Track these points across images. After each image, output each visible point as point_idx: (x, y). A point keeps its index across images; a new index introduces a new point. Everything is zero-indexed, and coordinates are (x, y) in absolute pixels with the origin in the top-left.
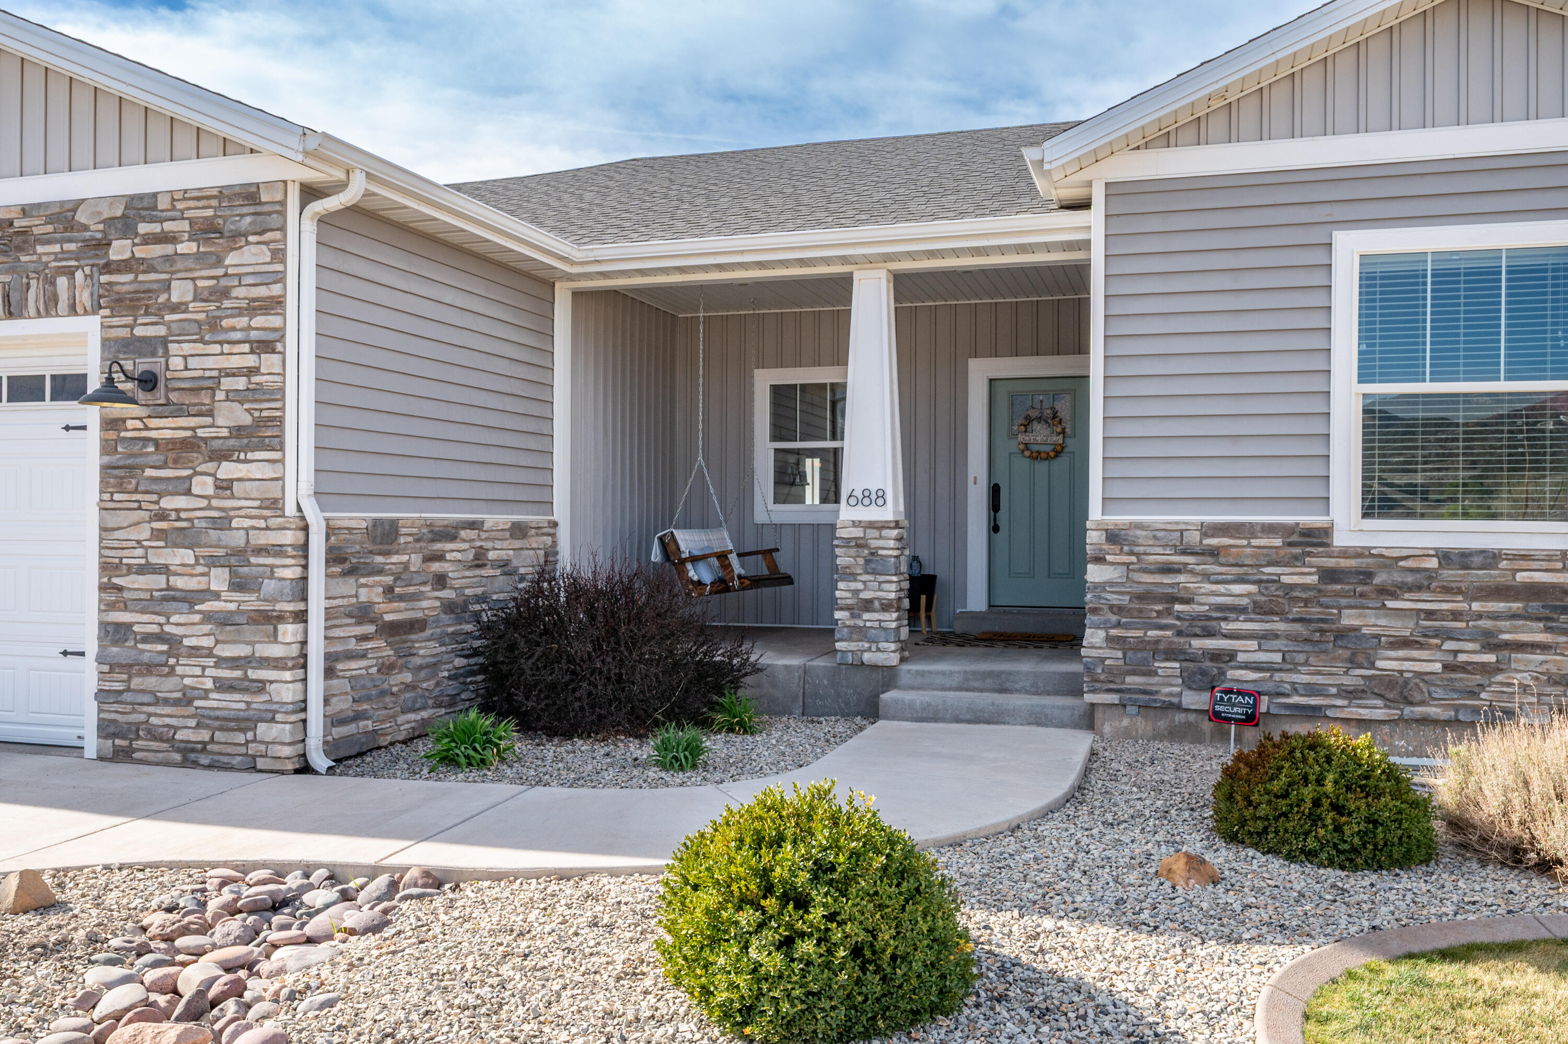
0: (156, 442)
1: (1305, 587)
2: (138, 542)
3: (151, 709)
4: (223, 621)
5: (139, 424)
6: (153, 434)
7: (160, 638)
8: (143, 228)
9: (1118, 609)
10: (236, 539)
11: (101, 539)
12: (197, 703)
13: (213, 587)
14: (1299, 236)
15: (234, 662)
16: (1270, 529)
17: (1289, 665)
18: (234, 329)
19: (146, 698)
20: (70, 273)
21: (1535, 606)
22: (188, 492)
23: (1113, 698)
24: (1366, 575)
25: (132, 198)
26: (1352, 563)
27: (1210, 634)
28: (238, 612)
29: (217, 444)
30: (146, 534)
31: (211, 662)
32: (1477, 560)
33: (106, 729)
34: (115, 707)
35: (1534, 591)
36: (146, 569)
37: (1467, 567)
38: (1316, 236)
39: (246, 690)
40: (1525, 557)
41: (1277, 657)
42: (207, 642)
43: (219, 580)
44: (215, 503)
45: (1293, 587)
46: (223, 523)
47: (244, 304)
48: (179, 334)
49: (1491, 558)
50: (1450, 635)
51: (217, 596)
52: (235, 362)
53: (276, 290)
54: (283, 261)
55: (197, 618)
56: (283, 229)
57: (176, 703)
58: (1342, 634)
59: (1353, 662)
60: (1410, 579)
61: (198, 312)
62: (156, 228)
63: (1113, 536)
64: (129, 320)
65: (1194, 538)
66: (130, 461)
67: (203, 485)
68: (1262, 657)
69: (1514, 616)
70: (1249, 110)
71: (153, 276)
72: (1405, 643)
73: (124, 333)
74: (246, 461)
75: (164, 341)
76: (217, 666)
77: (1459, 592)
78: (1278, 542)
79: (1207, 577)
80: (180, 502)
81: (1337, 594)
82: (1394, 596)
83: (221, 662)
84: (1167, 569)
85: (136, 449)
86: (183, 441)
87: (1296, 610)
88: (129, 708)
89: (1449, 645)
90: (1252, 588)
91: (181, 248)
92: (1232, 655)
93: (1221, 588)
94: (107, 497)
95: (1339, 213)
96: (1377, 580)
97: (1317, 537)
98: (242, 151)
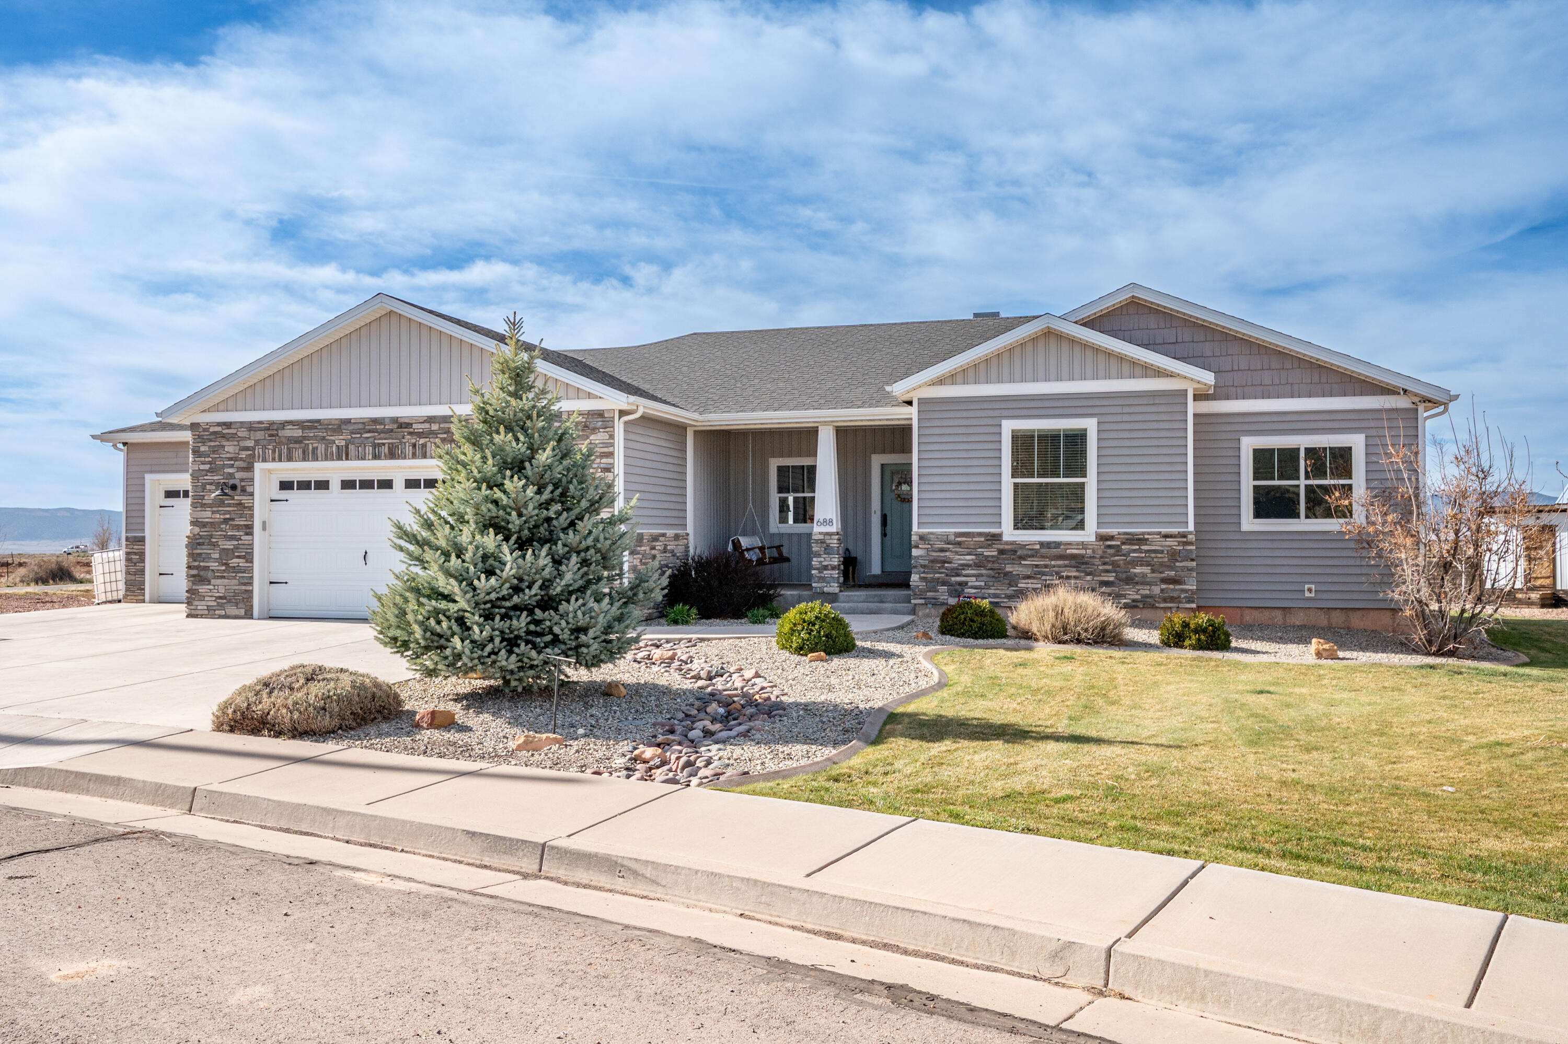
1: (993, 556)
9: (924, 566)
14: (990, 422)
16: (980, 534)
17: (987, 586)
21: (1073, 562)
23: (922, 601)
24: (1015, 552)
26: (1009, 547)
27: (958, 575)
32: (1053, 545)
35: (1073, 557)
37: (1049, 548)
38: (995, 422)
40: (1069, 544)
41: (983, 584)
45: (988, 556)
47: (598, 454)
49: (1058, 544)
50: (1044, 574)
53: (611, 449)
54: (613, 439)
56: (613, 427)
58: (1007, 574)
59: (1010, 585)
60: (1030, 553)
63: (922, 538)
65: (952, 538)
68: (977, 584)
69: (1066, 566)
70: (971, 373)
72: (1028, 577)
77: (1047, 557)
78: (983, 539)
79: (957, 553)
81: (1004, 559)
82: (1025, 560)
84: (942, 550)
87: (990, 565)
89: (1044, 578)
90: (973, 557)
92: (966, 583)
93: (962, 557)
95: (1005, 413)
96: (1018, 553)
97: (997, 537)
98: (596, 397)
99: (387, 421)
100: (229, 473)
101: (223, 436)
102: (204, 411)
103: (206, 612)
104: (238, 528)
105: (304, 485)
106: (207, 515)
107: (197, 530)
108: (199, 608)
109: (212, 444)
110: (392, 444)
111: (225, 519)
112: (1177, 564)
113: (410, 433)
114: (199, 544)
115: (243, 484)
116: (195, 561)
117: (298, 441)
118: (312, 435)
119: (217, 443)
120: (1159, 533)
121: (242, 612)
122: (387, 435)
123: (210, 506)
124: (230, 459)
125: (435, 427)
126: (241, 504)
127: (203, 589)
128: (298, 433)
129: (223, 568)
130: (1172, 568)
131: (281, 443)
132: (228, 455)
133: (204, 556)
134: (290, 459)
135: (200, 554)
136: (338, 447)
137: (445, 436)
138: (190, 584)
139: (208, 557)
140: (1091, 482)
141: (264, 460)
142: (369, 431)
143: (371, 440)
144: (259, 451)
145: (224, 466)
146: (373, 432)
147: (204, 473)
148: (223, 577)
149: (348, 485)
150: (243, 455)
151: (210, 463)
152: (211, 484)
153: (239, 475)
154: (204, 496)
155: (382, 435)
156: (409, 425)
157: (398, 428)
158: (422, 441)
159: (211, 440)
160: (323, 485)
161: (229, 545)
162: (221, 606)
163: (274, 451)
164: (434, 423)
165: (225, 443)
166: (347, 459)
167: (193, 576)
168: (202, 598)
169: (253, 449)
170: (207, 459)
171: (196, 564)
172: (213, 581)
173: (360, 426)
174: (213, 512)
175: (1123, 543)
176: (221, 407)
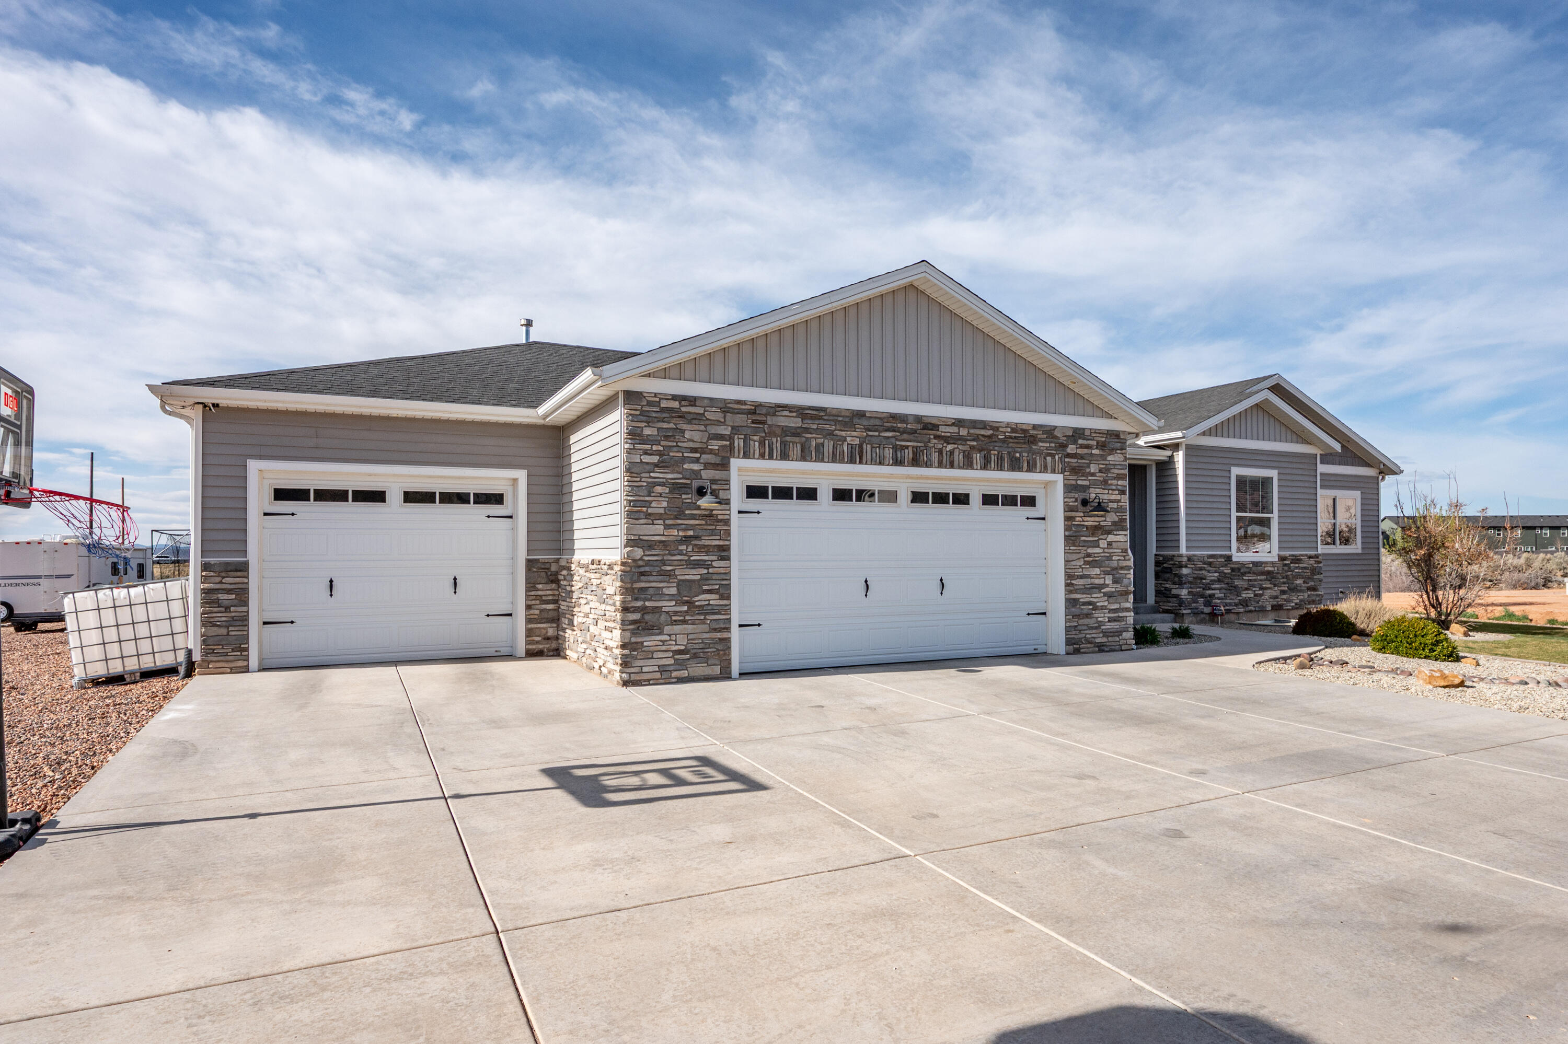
0: (1087, 527)
1: (1228, 573)
2: (1080, 566)
3: (1087, 632)
4: (1109, 596)
5: (1080, 519)
6: (1086, 523)
7: (1089, 603)
8: (1080, 442)
9: (1190, 583)
10: (1114, 564)
11: (1065, 565)
12: (1103, 627)
13: (1107, 582)
14: (1225, 467)
15: (1115, 611)
16: (1221, 556)
17: (1226, 597)
18: (1111, 485)
19: (1085, 628)
20: (1053, 456)
21: (1268, 577)
22: (1098, 546)
23: (1189, 611)
24: (1239, 569)
25: (1077, 428)
26: (1236, 566)
27: (1210, 589)
28: (1116, 591)
29: (1107, 528)
30: (1082, 563)
31: (1107, 611)
32: (1259, 564)
33: (1069, 642)
34: (1074, 633)
35: (1269, 573)
36: (1082, 577)
37: (1257, 566)
38: (1228, 468)
39: (1118, 621)
40: (1266, 563)
41: (1223, 595)
42: (1106, 604)
43: (1109, 580)
44: (1106, 550)
45: (1226, 573)
46: (1109, 558)
47: (1115, 475)
48: (1094, 484)
49: (1261, 564)
50: (1254, 586)
51: (1107, 586)
52: (1113, 497)
54: (1126, 461)
55: (1102, 595)
57: (1096, 628)
58: (1235, 587)
60: (1247, 570)
61: (1100, 477)
62: (1085, 442)
63: (1190, 559)
64: (1075, 477)
65: (1206, 559)
66: (1077, 534)
67: (1103, 544)
70: (1214, 428)
71: (1084, 461)
73: (1074, 482)
74: (1117, 535)
75: (1088, 487)
76: (1109, 612)
77: (1256, 574)
78: (1223, 560)
79: (1209, 572)
80: (1097, 550)
81: (1234, 575)
82: (1244, 576)
83: (1111, 611)
84: (1201, 569)
85: (1079, 529)
86: (1096, 526)
87: (1226, 581)
88: (1077, 633)
89: (1254, 589)
90: (1218, 574)
91: (1094, 452)
92: (1214, 595)
93: (1212, 574)
94: (1067, 548)
95: (1232, 462)
96: (1242, 571)
97: (1229, 558)
98: (1111, 417)
99: (911, 419)
100: (693, 471)
101: (682, 416)
102: (649, 375)
103: (658, 675)
104: (707, 549)
105: (783, 493)
106: (656, 530)
107: (639, 553)
108: (645, 669)
109: (665, 425)
110: (917, 447)
111: (685, 537)
112: (1315, 577)
113: (936, 437)
114: (643, 574)
115: (714, 487)
116: (636, 599)
117: (796, 433)
118: (815, 427)
119: (672, 425)
120: (1306, 555)
121: (717, 670)
122: (911, 437)
123: (660, 517)
124: (694, 450)
125: (964, 432)
126: (711, 516)
127: (650, 641)
128: (796, 423)
129: (685, 608)
130: (1313, 580)
131: (772, 434)
132: (691, 445)
133: (651, 591)
134: (784, 456)
135: (642, 590)
136: (851, 446)
137: (975, 443)
138: (628, 634)
139: (659, 594)
140: (1275, 517)
141: (746, 456)
142: (888, 430)
143: (893, 440)
144: (738, 442)
145: (684, 460)
146: (894, 431)
147: (648, 468)
148: (684, 622)
149: (840, 495)
150: (715, 445)
151: (659, 453)
152: (663, 485)
153: (707, 474)
154: (650, 502)
155: (905, 436)
156: (935, 427)
157: (923, 429)
158: (950, 447)
159: (663, 420)
160: (809, 494)
161: (694, 575)
162: (680, 665)
163: (762, 443)
164: (963, 427)
165: (685, 427)
166: (860, 463)
167: (634, 622)
168: (650, 655)
169: (730, 438)
170: (655, 448)
171: (639, 604)
172: (667, 629)
173: (878, 422)
174: (667, 527)
175: (1291, 563)
176: (675, 372)
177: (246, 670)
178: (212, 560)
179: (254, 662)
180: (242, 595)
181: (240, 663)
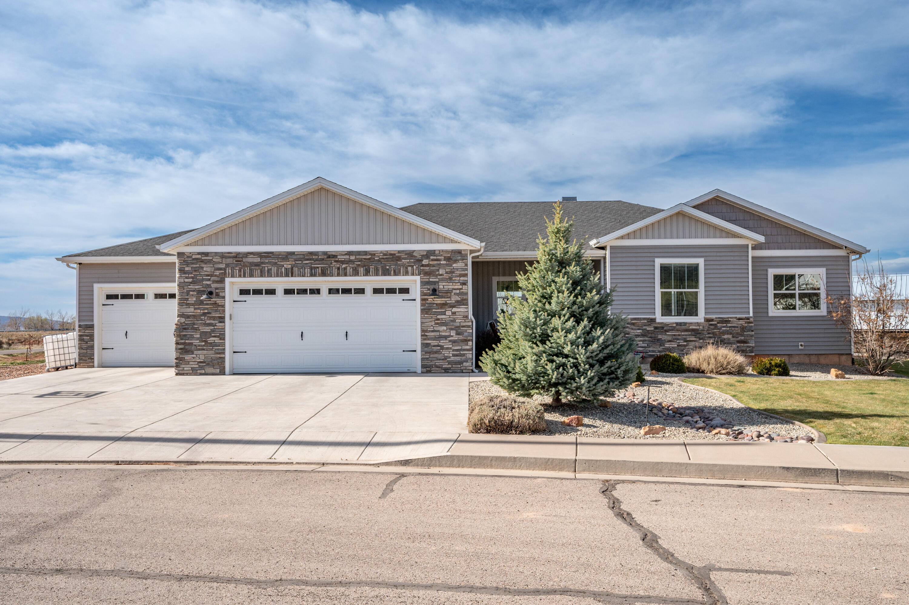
0: (436, 304)
1: (651, 330)
2: (432, 325)
3: (436, 361)
4: (454, 342)
5: (432, 300)
6: (436, 302)
7: (438, 346)
8: (432, 257)
10: (458, 324)
11: (421, 325)
12: (448, 359)
13: (451, 334)
14: (648, 259)
15: (457, 350)
16: (644, 319)
17: (649, 346)
18: (456, 280)
19: (435, 359)
20: (412, 266)
21: (693, 333)
22: (445, 314)
24: (663, 328)
25: (429, 251)
26: (660, 325)
28: (458, 340)
29: (452, 304)
30: (434, 324)
31: (451, 350)
32: (683, 324)
33: (423, 366)
34: (426, 361)
35: (693, 330)
36: (433, 331)
37: (681, 326)
38: (651, 259)
39: (460, 356)
41: (646, 345)
42: (450, 346)
43: (453, 333)
44: (451, 317)
45: (649, 330)
46: (454, 321)
47: (458, 275)
48: (443, 280)
49: (685, 324)
50: (678, 339)
51: (452, 336)
52: (456, 287)
53: (466, 272)
54: (467, 266)
55: (448, 341)
56: (467, 259)
57: (443, 359)
58: (659, 340)
59: (661, 345)
60: (671, 328)
61: (446, 276)
62: (435, 258)
64: (429, 277)
65: (630, 321)
66: (429, 308)
67: (449, 313)
68: (643, 345)
69: (689, 335)
70: (638, 234)
71: (434, 268)
72: (670, 341)
73: (427, 280)
74: (459, 308)
75: (438, 282)
76: (453, 351)
77: (680, 331)
78: (646, 321)
79: (632, 329)
80: (443, 317)
81: (657, 332)
82: (668, 332)
83: (454, 350)
85: (431, 305)
86: (443, 303)
87: (650, 335)
88: (430, 361)
89: (678, 341)
90: (641, 331)
91: (441, 262)
93: (635, 331)
94: (423, 316)
95: (656, 255)
96: (665, 329)
97: (653, 320)
98: (456, 242)
99: (320, 254)
100: (207, 285)
101: (202, 261)
102: (188, 245)
103: (191, 372)
104: (214, 318)
105: (258, 292)
106: (190, 310)
107: (183, 320)
108: (185, 369)
109: (195, 266)
110: (324, 267)
111: (204, 313)
112: (745, 333)
113: (335, 261)
114: (185, 329)
115: (217, 291)
116: (182, 339)
117: (257, 265)
118: (267, 261)
119: (198, 266)
120: (736, 318)
121: (218, 371)
122: (320, 262)
123: (193, 305)
124: (208, 275)
125: (353, 258)
126: (216, 303)
127: (188, 357)
128: (258, 260)
129: (203, 344)
130: (742, 335)
131: (245, 266)
132: (206, 273)
133: (188, 336)
134: (251, 276)
135: (185, 335)
136: (286, 269)
137: (360, 263)
138: (178, 354)
139: (192, 337)
140: (701, 291)
141: (233, 276)
142: (307, 260)
143: (310, 265)
144: (229, 271)
145: (203, 280)
146: (310, 260)
147: (188, 284)
148: (204, 349)
149: (288, 292)
150: (217, 273)
151: (192, 278)
152: (194, 291)
153: (214, 286)
154: (188, 299)
155: (317, 262)
156: (335, 256)
157: (327, 258)
158: (344, 266)
159: (193, 264)
160: (271, 292)
161: (207, 329)
162: (201, 368)
163: (240, 271)
164: (352, 255)
165: (203, 266)
166: (292, 276)
167: (181, 349)
168: (188, 363)
169: (225, 269)
170: (190, 276)
171: (183, 341)
172: (195, 352)
173: (302, 257)
174: (195, 309)
175: (718, 323)
176: (200, 243)
177: (93, 367)
178: (82, 323)
179: (96, 363)
180: (92, 337)
181: (91, 364)
